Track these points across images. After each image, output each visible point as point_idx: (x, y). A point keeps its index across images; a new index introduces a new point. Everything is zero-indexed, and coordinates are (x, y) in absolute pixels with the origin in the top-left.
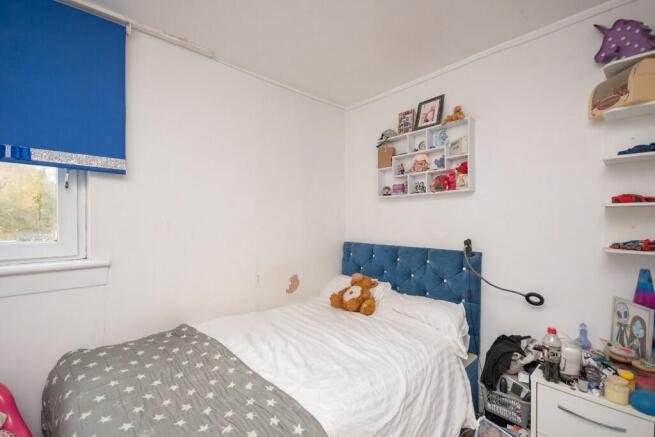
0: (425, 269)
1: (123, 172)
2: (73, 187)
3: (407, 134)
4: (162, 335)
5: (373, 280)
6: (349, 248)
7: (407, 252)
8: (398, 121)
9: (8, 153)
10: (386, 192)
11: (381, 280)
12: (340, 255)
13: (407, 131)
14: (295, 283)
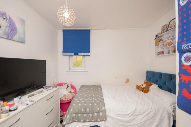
0: (170, 82)
1: (89, 55)
2: (84, 58)
3: (164, 33)
4: (95, 86)
5: (152, 83)
6: (148, 72)
7: (164, 75)
8: (161, 29)
9: (76, 54)
10: (159, 54)
11: (154, 84)
12: (146, 74)
13: (164, 32)
14: (128, 81)
